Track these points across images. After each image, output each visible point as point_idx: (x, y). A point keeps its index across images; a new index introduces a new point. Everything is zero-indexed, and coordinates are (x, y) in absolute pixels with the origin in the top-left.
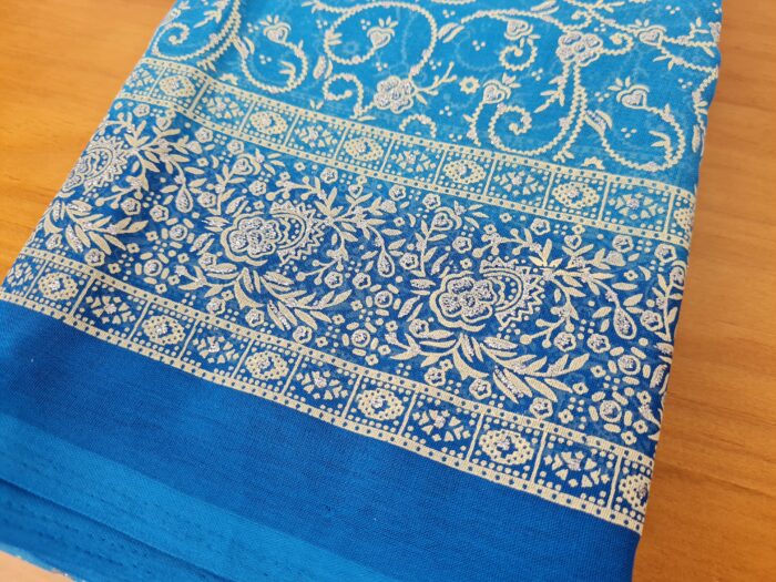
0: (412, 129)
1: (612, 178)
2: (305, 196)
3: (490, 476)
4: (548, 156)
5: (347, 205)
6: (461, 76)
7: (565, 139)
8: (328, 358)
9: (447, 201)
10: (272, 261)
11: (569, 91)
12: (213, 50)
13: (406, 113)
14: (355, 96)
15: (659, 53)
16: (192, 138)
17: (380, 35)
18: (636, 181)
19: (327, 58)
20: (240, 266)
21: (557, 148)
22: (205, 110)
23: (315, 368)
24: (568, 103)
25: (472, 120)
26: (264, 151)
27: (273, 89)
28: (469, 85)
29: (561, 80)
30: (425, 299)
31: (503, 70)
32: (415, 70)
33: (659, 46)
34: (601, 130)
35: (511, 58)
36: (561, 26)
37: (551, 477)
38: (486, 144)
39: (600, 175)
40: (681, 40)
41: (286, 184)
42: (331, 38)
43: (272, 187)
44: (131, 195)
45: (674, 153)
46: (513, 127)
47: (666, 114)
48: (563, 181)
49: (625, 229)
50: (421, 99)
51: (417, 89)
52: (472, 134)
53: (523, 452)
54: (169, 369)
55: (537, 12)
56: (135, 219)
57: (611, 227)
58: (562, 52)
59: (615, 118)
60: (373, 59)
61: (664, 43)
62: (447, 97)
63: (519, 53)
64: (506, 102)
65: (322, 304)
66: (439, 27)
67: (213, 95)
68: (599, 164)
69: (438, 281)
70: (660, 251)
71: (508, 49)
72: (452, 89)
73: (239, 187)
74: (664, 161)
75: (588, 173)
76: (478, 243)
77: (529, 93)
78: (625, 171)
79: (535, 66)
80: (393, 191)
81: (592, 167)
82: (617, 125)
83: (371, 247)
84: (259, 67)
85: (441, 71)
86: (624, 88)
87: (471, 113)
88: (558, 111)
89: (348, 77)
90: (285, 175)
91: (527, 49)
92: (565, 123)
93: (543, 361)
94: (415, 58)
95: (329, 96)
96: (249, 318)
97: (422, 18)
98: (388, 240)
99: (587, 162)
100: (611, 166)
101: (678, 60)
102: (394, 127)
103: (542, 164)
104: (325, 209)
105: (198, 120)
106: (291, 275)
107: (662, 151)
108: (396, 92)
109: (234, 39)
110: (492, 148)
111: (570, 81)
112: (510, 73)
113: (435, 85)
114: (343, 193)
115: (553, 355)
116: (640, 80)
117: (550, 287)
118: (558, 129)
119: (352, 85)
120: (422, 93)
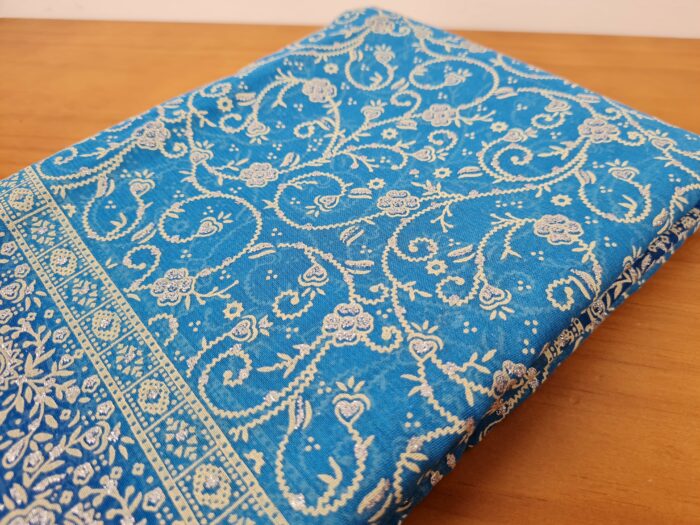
0: (160, 329)
1: (257, 488)
2: (27, 344)
4: (227, 424)
5: (47, 371)
6: (233, 299)
7: (258, 415)
9: (115, 418)
11: (302, 365)
12: (74, 180)
13: (167, 310)
14: (144, 271)
15: (414, 370)
17: (208, 226)
18: (271, 510)
19: (155, 227)
21: (243, 421)
22: (27, 229)
24: (291, 377)
25: (205, 345)
26: (39, 285)
27: (92, 235)
28: (233, 310)
29: (304, 349)
31: (269, 310)
32: (206, 272)
33: (421, 362)
34: (292, 426)
35: (285, 304)
36: (352, 291)
38: (193, 381)
39: (249, 478)
40: (450, 369)
41: (25, 324)
42: (175, 210)
43: (14, 321)
45: (332, 501)
46: (227, 374)
47: (362, 447)
48: (218, 463)
50: (188, 302)
51: (192, 291)
52: (192, 362)
55: (346, 266)
58: (330, 320)
59: (316, 420)
60: (186, 245)
61: (428, 363)
62: (209, 311)
63: (295, 301)
64: (244, 346)
66: (257, 242)
67: (46, 218)
69: (31, 501)
71: (290, 292)
72: (218, 305)
74: (315, 504)
75: (243, 468)
77: (267, 349)
78: (272, 490)
79: (296, 322)
80: (89, 380)
81: (251, 464)
82: (309, 433)
83: (24, 428)
84: (101, 211)
85: (222, 285)
86: (350, 391)
87: (211, 338)
88: (277, 381)
89: (155, 251)
90: (32, 316)
91: (303, 301)
92: (272, 397)
94: (213, 262)
95: (127, 261)
97: (255, 224)
98: (43, 428)
99: (252, 454)
100: (266, 478)
101: (426, 390)
102: (144, 317)
103: (217, 430)
104: (30, 365)
105: (15, 234)
107: (321, 489)
108: (177, 286)
109: (101, 179)
110: (196, 391)
111: (313, 354)
112: (272, 318)
113: (209, 295)
114: (56, 358)
116: (372, 392)
118: (259, 400)
119: (151, 260)
120: (193, 297)
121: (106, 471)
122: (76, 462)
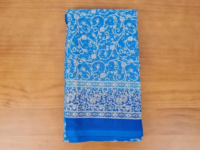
0: (107, 80)
1: (131, 82)
2: (97, 93)
3: (128, 119)
4: (124, 81)
5: (102, 92)
6: (110, 71)
7: (125, 78)
8: (108, 112)
9: (114, 89)
10: (97, 102)
11: (124, 71)
12: (77, 76)
13: (105, 78)
14: (98, 77)
15: (133, 64)
16: (80, 90)
17: (98, 67)
18: (134, 82)
19: (92, 72)
20: (93, 104)
21: (125, 79)
22: (80, 85)
23: (107, 113)
24: (124, 73)
25: (114, 77)
26: (90, 88)
27: (87, 79)
28: (112, 72)
29: (123, 70)
30: (115, 102)
31: (115, 69)
32: (104, 71)
34: (129, 76)
35: (116, 68)
36: (121, 61)
37: (133, 117)
38: (116, 80)
39: (130, 82)
40: (135, 61)
41: (94, 92)
42: (91, 69)
43: (93, 93)
44: (77, 100)
46: (119, 77)
47: (135, 73)
48: (126, 83)
49: (134, 88)
50: (106, 76)
52: (114, 79)
53: (130, 116)
54: (91, 118)
55: (117, 59)
56: (79, 103)
57: (133, 88)
58: (122, 66)
59: (130, 74)
60: (98, 71)
61: (134, 62)
62: (109, 74)
63: (117, 67)
64: (117, 74)
65: (104, 105)
66: (105, 64)
67: (80, 82)
68: (130, 81)
69: (116, 99)
70: (138, 90)
71: (115, 66)
72: (110, 73)
73: (89, 94)
75: (129, 82)
76: (119, 94)
77: (119, 72)
78: (132, 81)
79: (119, 68)
80: (107, 89)
82: (131, 75)
83: (107, 97)
84: (84, 76)
85: (108, 71)
86: (130, 70)
87: (113, 76)
88: (123, 74)
89: (96, 74)
90: (94, 91)
91: (117, 66)
92: (125, 76)
93: (129, 106)
94: (104, 70)
95: (95, 78)
96: (97, 109)
97: (102, 63)
98: (109, 95)
99: (128, 81)
100: (131, 81)
101: (136, 65)
102: (104, 80)
103: (123, 82)
104: (100, 94)
105: (80, 87)
106: (99, 103)
107: (136, 78)
108: (103, 75)
109: (79, 73)
110: (117, 81)
111: (124, 70)
112: (116, 70)
113: (107, 73)
114: (101, 91)
115: (130, 105)
116: (132, 68)
117: (128, 97)
118: (124, 77)
119: (97, 75)
120: (106, 75)
121: (119, 92)
122: (116, 94)
